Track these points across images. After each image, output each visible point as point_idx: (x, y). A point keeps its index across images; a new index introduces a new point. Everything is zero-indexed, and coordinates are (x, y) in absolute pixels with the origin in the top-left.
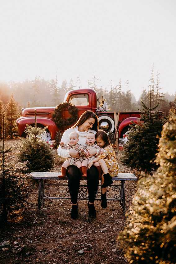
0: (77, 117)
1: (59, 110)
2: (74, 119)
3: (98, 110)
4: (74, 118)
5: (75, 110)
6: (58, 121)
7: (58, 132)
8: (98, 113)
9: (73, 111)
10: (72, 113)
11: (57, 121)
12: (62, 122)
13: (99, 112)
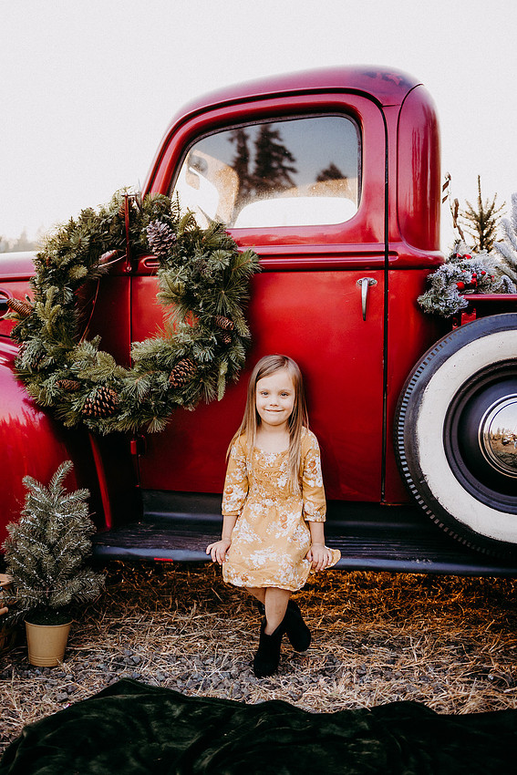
0: (233, 333)
1: (72, 263)
2: (203, 354)
3: (451, 268)
4: (203, 344)
5: (220, 260)
6: (52, 368)
7: (45, 482)
8: (453, 295)
9: (198, 279)
10: (189, 292)
11: (46, 373)
12: (83, 386)
13: (463, 289)
